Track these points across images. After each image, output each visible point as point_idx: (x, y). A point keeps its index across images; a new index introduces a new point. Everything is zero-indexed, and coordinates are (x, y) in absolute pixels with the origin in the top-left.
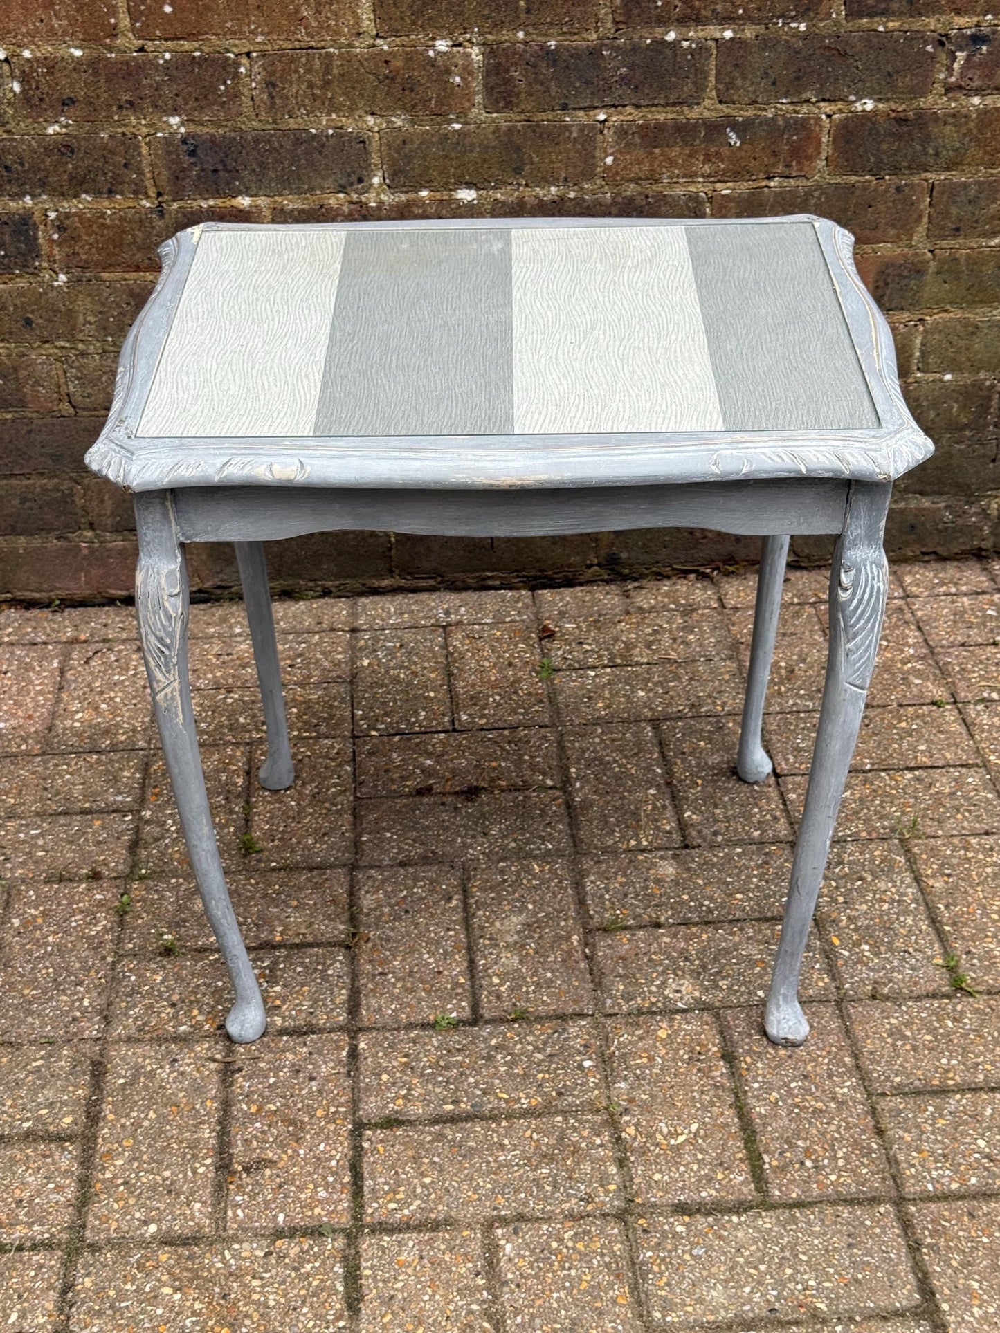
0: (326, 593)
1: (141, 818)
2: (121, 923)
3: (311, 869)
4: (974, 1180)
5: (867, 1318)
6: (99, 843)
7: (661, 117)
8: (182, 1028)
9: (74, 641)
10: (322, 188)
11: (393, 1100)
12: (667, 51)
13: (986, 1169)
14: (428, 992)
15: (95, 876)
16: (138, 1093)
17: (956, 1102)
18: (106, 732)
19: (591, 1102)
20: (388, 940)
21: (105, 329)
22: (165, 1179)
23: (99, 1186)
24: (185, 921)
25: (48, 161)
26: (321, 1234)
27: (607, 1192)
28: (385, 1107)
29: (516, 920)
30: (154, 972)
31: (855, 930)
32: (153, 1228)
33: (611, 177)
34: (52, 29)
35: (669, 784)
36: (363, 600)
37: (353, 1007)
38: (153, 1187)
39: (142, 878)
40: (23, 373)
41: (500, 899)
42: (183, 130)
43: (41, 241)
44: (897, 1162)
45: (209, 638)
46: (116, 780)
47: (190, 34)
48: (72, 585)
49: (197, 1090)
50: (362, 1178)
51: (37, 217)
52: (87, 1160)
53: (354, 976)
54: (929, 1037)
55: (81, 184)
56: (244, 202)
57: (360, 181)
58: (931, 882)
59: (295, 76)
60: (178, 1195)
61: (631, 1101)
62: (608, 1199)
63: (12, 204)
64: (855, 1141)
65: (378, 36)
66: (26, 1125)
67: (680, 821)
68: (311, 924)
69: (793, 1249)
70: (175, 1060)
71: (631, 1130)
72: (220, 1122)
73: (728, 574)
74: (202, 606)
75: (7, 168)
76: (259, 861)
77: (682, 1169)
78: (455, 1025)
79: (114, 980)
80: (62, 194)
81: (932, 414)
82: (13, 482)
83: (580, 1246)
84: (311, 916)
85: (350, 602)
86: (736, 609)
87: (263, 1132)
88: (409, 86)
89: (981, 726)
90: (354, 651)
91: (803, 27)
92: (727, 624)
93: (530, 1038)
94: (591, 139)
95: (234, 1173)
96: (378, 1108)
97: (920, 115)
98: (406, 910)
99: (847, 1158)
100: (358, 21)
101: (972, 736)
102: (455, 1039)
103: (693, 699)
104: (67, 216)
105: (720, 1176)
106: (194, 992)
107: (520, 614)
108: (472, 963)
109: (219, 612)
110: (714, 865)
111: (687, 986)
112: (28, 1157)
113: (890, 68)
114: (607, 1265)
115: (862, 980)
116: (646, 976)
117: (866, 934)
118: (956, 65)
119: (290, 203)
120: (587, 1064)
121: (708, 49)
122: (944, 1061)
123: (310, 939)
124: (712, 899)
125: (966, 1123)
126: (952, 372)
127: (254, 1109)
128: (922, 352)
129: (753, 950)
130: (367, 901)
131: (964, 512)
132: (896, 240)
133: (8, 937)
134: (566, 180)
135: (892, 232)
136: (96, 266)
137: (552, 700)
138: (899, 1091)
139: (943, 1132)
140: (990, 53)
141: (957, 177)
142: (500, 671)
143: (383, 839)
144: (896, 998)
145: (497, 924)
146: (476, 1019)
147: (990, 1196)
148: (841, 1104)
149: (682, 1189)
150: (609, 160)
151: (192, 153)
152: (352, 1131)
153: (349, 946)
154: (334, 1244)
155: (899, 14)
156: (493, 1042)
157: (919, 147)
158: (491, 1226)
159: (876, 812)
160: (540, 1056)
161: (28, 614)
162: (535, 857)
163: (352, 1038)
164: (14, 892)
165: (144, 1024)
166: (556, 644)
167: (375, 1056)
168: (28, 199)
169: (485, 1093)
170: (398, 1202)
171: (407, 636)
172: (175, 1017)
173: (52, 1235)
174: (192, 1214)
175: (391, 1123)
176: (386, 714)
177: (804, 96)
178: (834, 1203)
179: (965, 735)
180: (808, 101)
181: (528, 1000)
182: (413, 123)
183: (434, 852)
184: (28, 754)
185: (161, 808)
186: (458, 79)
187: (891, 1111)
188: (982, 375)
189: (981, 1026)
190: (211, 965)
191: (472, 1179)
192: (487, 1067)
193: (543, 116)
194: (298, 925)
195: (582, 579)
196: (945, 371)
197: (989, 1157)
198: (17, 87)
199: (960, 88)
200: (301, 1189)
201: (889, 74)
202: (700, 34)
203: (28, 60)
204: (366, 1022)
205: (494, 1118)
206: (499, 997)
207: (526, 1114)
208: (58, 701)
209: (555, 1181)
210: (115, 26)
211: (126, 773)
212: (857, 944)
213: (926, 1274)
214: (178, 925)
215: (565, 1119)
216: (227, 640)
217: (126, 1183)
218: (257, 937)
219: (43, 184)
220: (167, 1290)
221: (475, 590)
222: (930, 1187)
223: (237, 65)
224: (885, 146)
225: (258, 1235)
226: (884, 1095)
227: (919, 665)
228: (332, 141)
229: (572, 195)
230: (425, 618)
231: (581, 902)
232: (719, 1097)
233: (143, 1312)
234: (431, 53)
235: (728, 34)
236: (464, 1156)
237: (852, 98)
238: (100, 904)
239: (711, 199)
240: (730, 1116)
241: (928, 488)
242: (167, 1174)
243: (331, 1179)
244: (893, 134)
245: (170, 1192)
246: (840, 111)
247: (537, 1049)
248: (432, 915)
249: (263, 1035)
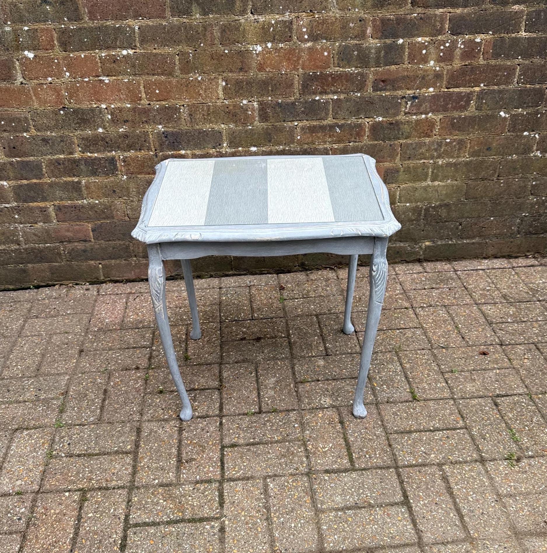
0: (211, 276)
1: (152, 349)
2: (146, 383)
3: (207, 365)
4: (420, 460)
5: (387, 505)
6: (139, 357)
7: (315, 123)
8: (166, 417)
9: (130, 293)
10: (208, 147)
11: (234, 439)
12: (316, 103)
13: (424, 457)
14: (245, 403)
15: (137, 368)
16: (152, 438)
17: (414, 435)
18: (141, 322)
19: (298, 438)
20: (232, 387)
21: (139, 193)
22: (160, 465)
23: (139, 468)
24: (166, 382)
25: (120, 140)
26: (211, 482)
27: (303, 467)
28: (231, 441)
29: (273, 380)
30: (157, 399)
31: (381, 381)
32: (157, 481)
33: (299, 142)
34: (121, 98)
35: (321, 335)
36: (223, 278)
37: (221, 409)
38: (157, 468)
39: (152, 369)
40: (113, 208)
41: (268, 373)
42: (163, 130)
43: (118, 165)
44: (396, 455)
45: (174, 291)
46: (144, 337)
47: (165, 99)
48: (130, 275)
49: (171, 436)
50: (224, 464)
51: (117, 158)
52: (135, 460)
53: (221, 399)
54: (405, 415)
55: (130, 147)
56: (183, 152)
57: (220, 145)
58: (405, 365)
59: (198, 112)
60: (165, 470)
61: (310, 437)
62: (303, 469)
63: (109, 154)
64: (382, 448)
65: (224, 99)
66: (116, 449)
67: (325, 347)
68: (207, 382)
69: (363, 484)
70: (164, 427)
71: (311, 447)
72: (178, 447)
73: (340, 268)
74: (172, 281)
75: (107, 143)
76: (190, 362)
77: (327, 459)
78: (254, 414)
79: (144, 402)
80: (125, 151)
81: (403, 216)
82: (110, 242)
83: (294, 484)
84: (207, 380)
85: (219, 279)
86: (342, 279)
87: (192, 450)
88: (235, 115)
89: (421, 315)
90: (220, 294)
91: (359, 95)
92: (339, 284)
93: (278, 418)
94: (293, 131)
95: (183, 463)
96: (229, 441)
97: (397, 122)
98: (237, 377)
99: (379, 454)
100: (218, 94)
101: (418, 318)
102: (254, 418)
103: (329, 308)
104: (126, 157)
105: (339, 461)
106: (170, 405)
107: (273, 282)
108: (259, 393)
109: (177, 283)
110: (336, 361)
111: (328, 400)
112: (116, 459)
113: (387, 107)
114: (303, 490)
115: (384, 397)
116: (315, 397)
117: (385, 382)
118: (408, 106)
119: (198, 152)
120: (296, 425)
121: (329, 102)
122: (410, 422)
123: (207, 387)
124: (336, 372)
125: (417, 442)
126: (409, 203)
127: (189, 442)
128: (400, 197)
129: (349, 388)
130: (225, 375)
131: (414, 247)
132: (390, 161)
133: (109, 388)
134: (285, 144)
135: (389, 159)
136: (136, 173)
137: (284, 309)
138: (396, 432)
139: (410, 445)
140: (418, 102)
141: (409, 141)
142: (267, 300)
143: (230, 355)
144: (395, 402)
145: (267, 381)
146: (260, 412)
147: (425, 465)
148: (378, 437)
149: (327, 465)
150: (299, 137)
151: (166, 137)
152: (221, 449)
153: (219, 389)
154: (215, 485)
155: (390, 90)
156: (266, 419)
157: (397, 132)
158: (266, 478)
159: (388, 343)
160: (281, 423)
161: (115, 285)
162: (279, 360)
163: (221, 419)
164: (111, 374)
165: (154, 416)
166: (285, 291)
167: (228, 424)
168: (114, 152)
169: (263, 435)
170: (236, 471)
171: (237, 289)
172: (163, 413)
173: (124, 484)
174: (169, 476)
175: (233, 446)
176: (231, 315)
177: (360, 117)
178: (376, 469)
179: (416, 318)
180: (361, 118)
181: (277, 405)
182: (236, 126)
183: (246, 359)
184: (116, 329)
185: (159, 346)
186: (250, 113)
187: (394, 438)
188: (419, 204)
189: (422, 411)
190: (175, 396)
191: (259, 463)
192: (264, 427)
193: (278, 124)
194: (203, 383)
195: (293, 270)
196: (407, 203)
197: (425, 453)
198: (110, 117)
199: (409, 113)
200: (204, 468)
201: (387, 109)
202: (327, 97)
203: (113, 108)
204: (225, 414)
205: (266, 444)
206: (268, 405)
207: (277, 442)
208: (125, 312)
209: (286, 463)
210: (141, 97)
211: (147, 335)
212: (382, 385)
213: (405, 491)
214: (164, 383)
215: (289, 443)
216: (180, 292)
217: (148, 467)
218: (190, 387)
219: (119, 147)
220: (161, 501)
221: (259, 274)
222: (406, 463)
223: (180, 109)
224: (386, 132)
225: (190, 483)
226: (391, 433)
227: (401, 296)
228: (210, 132)
229: (287, 148)
230: (243, 284)
231: (294, 374)
232: (338, 435)
233: (154, 508)
234: (241, 104)
235: (336, 97)
236: (257, 456)
237: (375, 117)
238: (139, 377)
239: (331, 149)
240: (342, 441)
241: (402, 240)
242: (161, 464)
243: (214, 464)
244: (388, 128)
245: (162, 470)
246: (372, 121)
247: (280, 421)
248: (246, 379)
249: (192, 418)
